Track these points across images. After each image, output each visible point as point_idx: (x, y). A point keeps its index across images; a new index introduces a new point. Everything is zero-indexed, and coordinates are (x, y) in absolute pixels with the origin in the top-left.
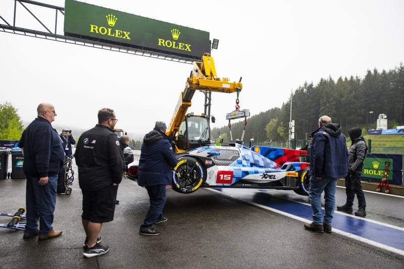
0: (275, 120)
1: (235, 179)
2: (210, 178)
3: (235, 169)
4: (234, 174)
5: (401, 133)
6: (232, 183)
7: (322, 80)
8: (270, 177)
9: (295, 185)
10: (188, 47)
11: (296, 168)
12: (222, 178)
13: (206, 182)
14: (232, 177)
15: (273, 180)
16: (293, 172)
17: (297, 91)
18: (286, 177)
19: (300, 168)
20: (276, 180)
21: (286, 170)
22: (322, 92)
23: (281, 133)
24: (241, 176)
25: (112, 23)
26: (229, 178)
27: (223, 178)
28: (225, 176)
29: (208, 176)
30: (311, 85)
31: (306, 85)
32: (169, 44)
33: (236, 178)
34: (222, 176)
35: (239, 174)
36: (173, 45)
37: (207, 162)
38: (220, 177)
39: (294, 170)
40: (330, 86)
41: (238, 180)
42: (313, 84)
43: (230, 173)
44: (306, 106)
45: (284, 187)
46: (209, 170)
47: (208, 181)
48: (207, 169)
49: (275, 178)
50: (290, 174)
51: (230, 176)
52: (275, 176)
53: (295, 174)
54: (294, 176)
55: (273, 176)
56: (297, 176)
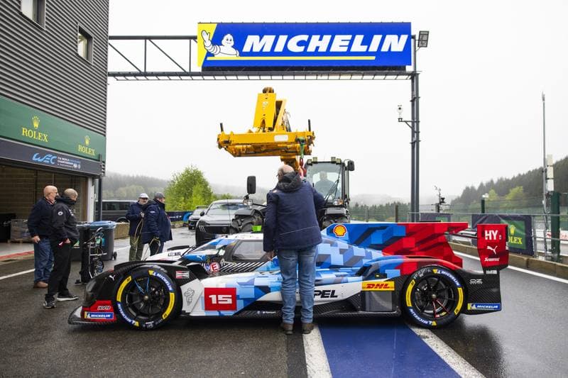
1: (242, 301)
2: (189, 303)
3: (241, 284)
4: (238, 293)
6: (238, 310)
8: (323, 294)
11: (387, 271)
12: (214, 302)
13: (183, 309)
14: (235, 298)
15: (329, 299)
16: (382, 281)
18: (363, 293)
19: (399, 271)
20: (340, 298)
21: (361, 278)
24: (253, 297)
26: (230, 301)
27: (217, 301)
28: (220, 297)
29: (184, 298)
33: (245, 299)
34: (213, 297)
35: (250, 293)
37: (179, 275)
38: (211, 299)
39: (385, 276)
41: (248, 304)
43: (230, 291)
45: (361, 312)
46: (184, 288)
47: (186, 308)
48: (181, 287)
49: (336, 296)
50: (373, 285)
51: (230, 296)
52: (333, 292)
53: (386, 285)
54: (382, 289)
55: (329, 291)
56: (393, 289)
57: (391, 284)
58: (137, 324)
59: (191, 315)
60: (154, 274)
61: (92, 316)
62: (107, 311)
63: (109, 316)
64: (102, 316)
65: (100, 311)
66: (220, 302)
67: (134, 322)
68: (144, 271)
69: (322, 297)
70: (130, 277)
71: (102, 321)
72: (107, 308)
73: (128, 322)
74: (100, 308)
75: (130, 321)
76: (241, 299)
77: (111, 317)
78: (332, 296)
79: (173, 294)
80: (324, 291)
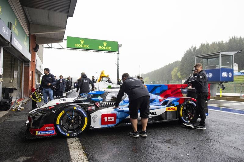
0: (177, 68)
2: (94, 122)
3: (118, 111)
4: (117, 116)
5: (242, 74)
6: (116, 124)
7: (202, 44)
9: (175, 118)
10: (110, 48)
11: (174, 103)
12: (106, 120)
13: (91, 125)
14: (116, 118)
15: (154, 115)
16: (173, 107)
17: (187, 51)
18: (166, 112)
20: (157, 115)
21: (165, 106)
22: (202, 51)
23: (179, 76)
24: (124, 117)
25: (82, 42)
26: (113, 120)
27: (107, 120)
28: (109, 118)
29: (92, 120)
30: (195, 48)
31: (192, 47)
32: (103, 48)
34: (106, 118)
35: (123, 115)
36: (104, 48)
37: (90, 108)
39: (173, 105)
40: (207, 47)
41: (121, 120)
42: (196, 47)
43: (114, 115)
44: (192, 60)
45: (165, 120)
46: (92, 115)
47: (92, 125)
48: (91, 114)
49: (156, 114)
50: (170, 109)
51: (114, 117)
52: (156, 112)
53: (174, 108)
54: (173, 110)
55: (154, 112)
56: (176, 110)
57: (176, 108)
58: (68, 135)
59: (94, 128)
60: (77, 109)
61: (41, 133)
62: (51, 130)
63: (52, 132)
64: (48, 132)
65: (47, 130)
66: (108, 121)
67: (66, 134)
68: (71, 108)
69: (151, 115)
70: (64, 111)
71: (48, 135)
72: (51, 128)
73: (63, 134)
74: (47, 128)
75: (64, 134)
76: (119, 118)
77: (53, 133)
78: (155, 114)
79: (87, 118)
80: (152, 112)
